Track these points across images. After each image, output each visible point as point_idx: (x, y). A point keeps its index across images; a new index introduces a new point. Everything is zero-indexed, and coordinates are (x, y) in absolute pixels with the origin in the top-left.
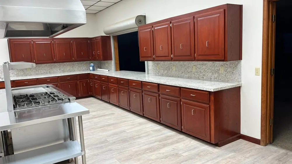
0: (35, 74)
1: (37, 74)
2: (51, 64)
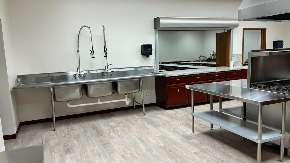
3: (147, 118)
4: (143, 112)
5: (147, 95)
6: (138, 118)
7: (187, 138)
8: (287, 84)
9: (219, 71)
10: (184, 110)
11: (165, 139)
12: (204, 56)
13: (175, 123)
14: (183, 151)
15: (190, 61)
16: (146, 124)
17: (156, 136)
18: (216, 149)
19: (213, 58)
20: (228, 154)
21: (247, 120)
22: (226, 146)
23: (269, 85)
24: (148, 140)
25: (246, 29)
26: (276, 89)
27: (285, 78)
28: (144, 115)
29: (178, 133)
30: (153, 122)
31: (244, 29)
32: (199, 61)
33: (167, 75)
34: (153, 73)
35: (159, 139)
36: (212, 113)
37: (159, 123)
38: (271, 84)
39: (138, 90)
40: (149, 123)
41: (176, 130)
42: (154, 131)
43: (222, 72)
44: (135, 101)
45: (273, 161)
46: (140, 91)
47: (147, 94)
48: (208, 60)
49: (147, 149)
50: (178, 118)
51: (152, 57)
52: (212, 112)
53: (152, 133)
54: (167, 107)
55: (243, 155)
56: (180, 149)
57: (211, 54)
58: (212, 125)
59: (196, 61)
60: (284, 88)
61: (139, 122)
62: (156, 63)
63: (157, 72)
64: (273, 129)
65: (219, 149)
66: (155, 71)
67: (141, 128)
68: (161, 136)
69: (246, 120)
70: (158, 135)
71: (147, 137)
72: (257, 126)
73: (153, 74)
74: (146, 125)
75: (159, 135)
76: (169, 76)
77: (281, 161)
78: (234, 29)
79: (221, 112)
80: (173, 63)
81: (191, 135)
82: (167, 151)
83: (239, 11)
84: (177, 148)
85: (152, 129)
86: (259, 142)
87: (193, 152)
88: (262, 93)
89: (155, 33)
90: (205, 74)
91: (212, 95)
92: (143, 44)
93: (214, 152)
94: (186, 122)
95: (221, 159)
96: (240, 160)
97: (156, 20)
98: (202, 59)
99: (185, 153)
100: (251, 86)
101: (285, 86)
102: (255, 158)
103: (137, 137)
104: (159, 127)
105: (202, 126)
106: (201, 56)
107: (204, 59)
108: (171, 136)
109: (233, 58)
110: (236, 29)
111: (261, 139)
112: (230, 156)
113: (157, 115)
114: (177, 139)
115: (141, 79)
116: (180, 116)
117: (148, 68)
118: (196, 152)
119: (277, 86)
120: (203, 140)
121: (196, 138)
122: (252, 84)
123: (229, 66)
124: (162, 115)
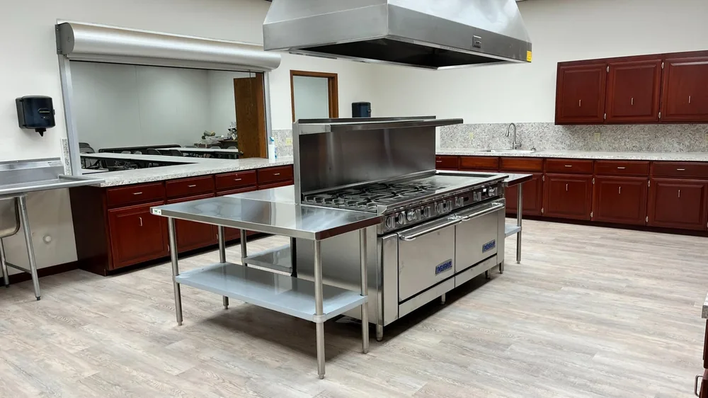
0: (611, 148)
1: (615, 149)
2: (656, 125)
3: (46, 308)
4: (32, 290)
5: (47, 243)
6: (17, 311)
7: (162, 340)
8: (370, 192)
9: (242, 168)
10: (158, 272)
11: (101, 356)
12: (213, 135)
13: (133, 308)
14: (150, 377)
15: (179, 146)
16: (41, 324)
17: (71, 351)
18: (232, 354)
19: (234, 138)
20: (261, 359)
21: (299, 276)
22: (257, 343)
23: (338, 195)
24: (48, 366)
25: (295, 73)
26: (349, 203)
27: (369, 180)
28: (38, 299)
29: (139, 332)
30: (65, 316)
31: (294, 73)
32: (201, 146)
33: (104, 181)
34: (60, 177)
35: (81, 358)
36: (225, 270)
37: (87, 314)
38: (341, 193)
39: (13, 230)
40: (52, 321)
41: (133, 326)
42: (68, 340)
43: (250, 170)
44: (6, 264)
45: (352, 354)
46: (21, 232)
47: (48, 239)
48: (224, 144)
49: (42, 393)
50: (142, 294)
51: (57, 133)
52: (225, 267)
53: (59, 346)
54: (110, 269)
55: (291, 354)
56: (142, 373)
57: (230, 130)
58: (226, 300)
59: (196, 145)
60: (362, 200)
61: (20, 321)
62: (69, 150)
63: (75, 176)
64: (346, 288)
65: (241, 353)
66: (67, 173)
67: (28, 336)
68: (88, 350)
69: (296, 277)
70: (80, 348)
71: (43, 360)
72: (313, 283)
73: (62, 182)
74: (43, 328)
75: (84, 348)
76: (109, 185)
77: (366, 351)
78: (270, 70)
79: (246, 265)
80: (133, 150)
81: (174, 332)
82: (104, 386)
83: (265, 28)
84: (135, 373)
85: (62, 334)
86: (319, 321)
87: (177, 372)
88: (334, 213)
89: (61, 66)
90: (210, 177)
91: (222, 227)
92: (21, 96)
93: (227, 362)
94: (164, 300)
95: (244, 375)
96: (285, 369)
97: (60, 30)
98: (209, 140)
99: (154, 382)
100: (302, 199)
101: (366, 195)
102: (313, 354)
103: (12, 364)
104: (85, 325)
105: (204, 304)
106: (205, 134)
107: (214, 141)
108: (119, 342)
109: (273, 138)
110: (274, 71)
111: (322, 313)
112: (265, 364)
113: (80, 295)
114: (136, 347)
115: (21, 197)
116: (147, 287)
117: (46, 165)
118: (183, 373)
119: (351, 197)
120: (204, 339)
121: (188, 336)
122: (303, 194)
123: (266, 156)
124: (97, 292)
